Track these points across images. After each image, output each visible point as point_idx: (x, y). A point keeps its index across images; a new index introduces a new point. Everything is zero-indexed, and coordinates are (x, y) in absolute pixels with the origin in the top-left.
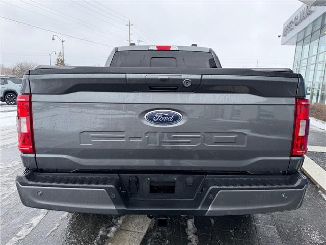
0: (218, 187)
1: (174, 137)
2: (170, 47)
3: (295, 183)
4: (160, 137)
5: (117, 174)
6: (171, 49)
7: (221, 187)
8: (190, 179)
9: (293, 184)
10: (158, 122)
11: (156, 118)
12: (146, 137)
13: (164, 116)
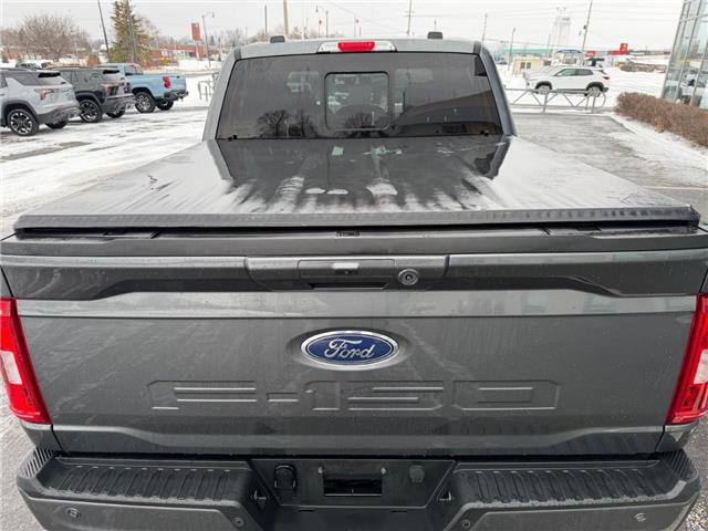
0: (481, 505)
1: (377, 391)
2: (373, 44)
3: (671, 489)
4: (342, 392)
5: (244, 462)
6: (376, 48)
7: (490, 506)
8: (417, 472)
9: (665, 492)
10: (337, 359)
11: (332, 351)
12: (309, 391)
13: (350, 347)
